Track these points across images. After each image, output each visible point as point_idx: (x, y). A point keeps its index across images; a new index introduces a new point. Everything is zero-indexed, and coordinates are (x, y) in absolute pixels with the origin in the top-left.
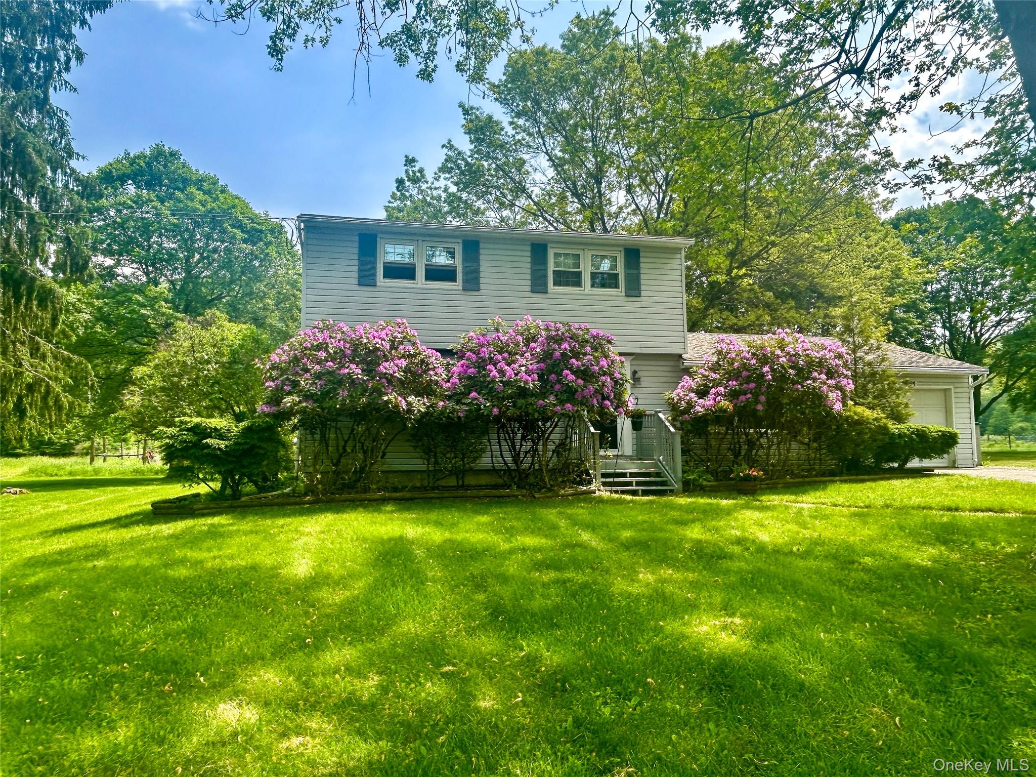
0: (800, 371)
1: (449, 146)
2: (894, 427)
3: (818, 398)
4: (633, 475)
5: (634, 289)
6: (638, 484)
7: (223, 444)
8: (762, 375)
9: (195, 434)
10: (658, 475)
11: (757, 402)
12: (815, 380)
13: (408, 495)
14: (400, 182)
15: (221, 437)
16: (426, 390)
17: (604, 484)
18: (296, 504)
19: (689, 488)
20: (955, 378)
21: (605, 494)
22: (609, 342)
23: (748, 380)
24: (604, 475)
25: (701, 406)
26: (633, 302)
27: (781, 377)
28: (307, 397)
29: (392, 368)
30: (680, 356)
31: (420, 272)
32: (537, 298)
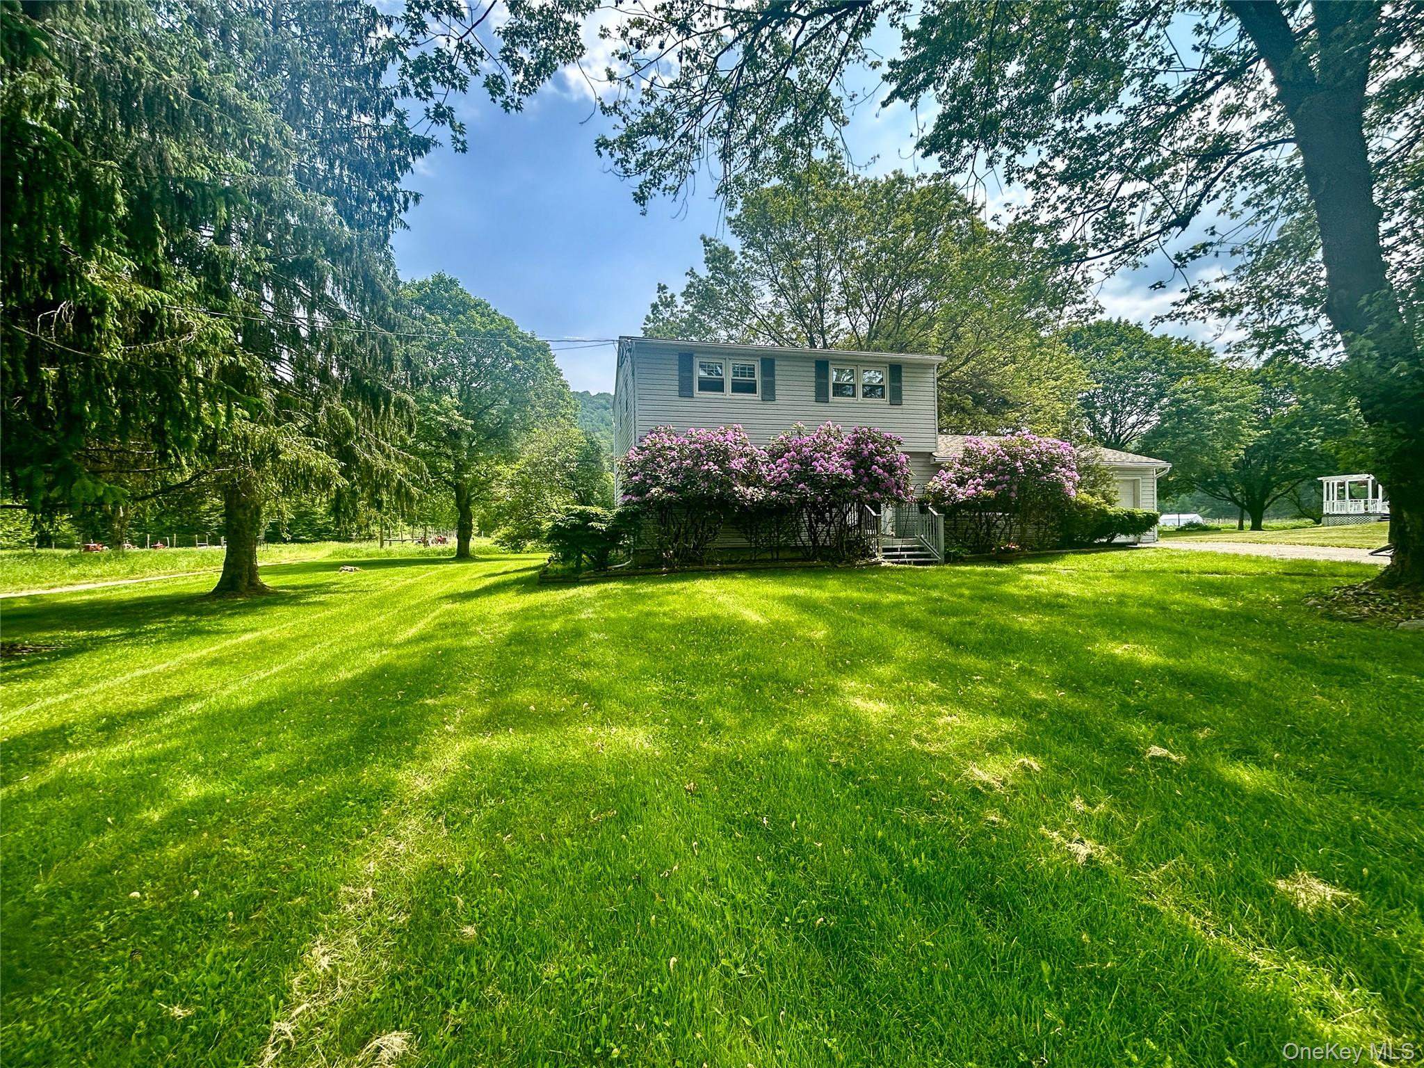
0: (1044, 465)
1: (692, 273)
2: (1111, 510)
3: (1058, 486)
4: (902, 550)
5: (896, 399)
6: (909, 556)
7: (604, 527)
8: (1016, 469)
9: (581, 518)
10: (920, 549)
11: (1011, 490)
12: (1057, 472)
13: (740, 566)
14: (655, 307)
15: (601, 521)
16: (757, 481)
17: (886, 557)
18: (656, 573)
19: (951, 559)
20: (1142, 471)
21: (886, 563)
22: (899, 443)
23: (1003, 473)
24: (885, 550)
25: (962, 494)
26: (896, 410)
27: (1030, 470)
28: (670, 489)
29: (737, 464)
30: (931, 454)
31: (728, 386)
32: (821, 407)
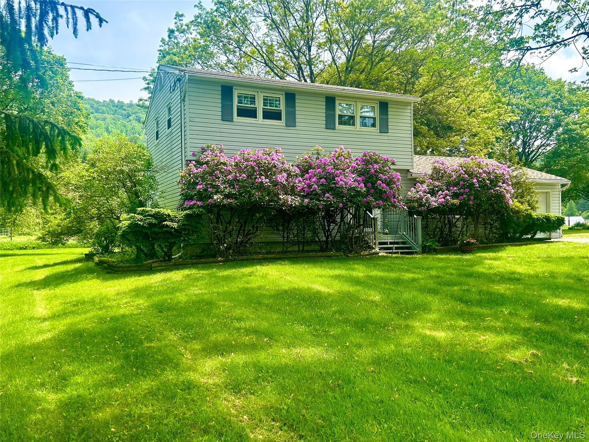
0: (491, 181)
1: (199, 6)
2: (534, 214)
3: (500, 197)
4: (391, 243)
5: (384, 129)
6: (396, 248)
7: (175, 225)
8: (473, 184)
9: (156, 218)
10: (403, 243)
11: (469, 200)
12: (500, 187)
13: (278, 256)
15: (172, 221)
17: (381, 249)
18: (214, 262)
19: (426, 250)
20: (551, 185)
21: (382, 254)
23: (463, 187)
24: (380, 244)
25: (434, 202)
26: (384, 136)
27: (483, 186)
30: (408, 171)
31: (260, 114)
32: (330, 133)
